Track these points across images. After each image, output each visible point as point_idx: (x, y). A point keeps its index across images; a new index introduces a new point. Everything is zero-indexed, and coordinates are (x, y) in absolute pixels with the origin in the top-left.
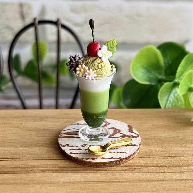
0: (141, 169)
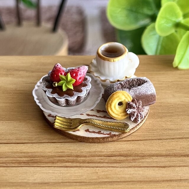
0: (141, 160)
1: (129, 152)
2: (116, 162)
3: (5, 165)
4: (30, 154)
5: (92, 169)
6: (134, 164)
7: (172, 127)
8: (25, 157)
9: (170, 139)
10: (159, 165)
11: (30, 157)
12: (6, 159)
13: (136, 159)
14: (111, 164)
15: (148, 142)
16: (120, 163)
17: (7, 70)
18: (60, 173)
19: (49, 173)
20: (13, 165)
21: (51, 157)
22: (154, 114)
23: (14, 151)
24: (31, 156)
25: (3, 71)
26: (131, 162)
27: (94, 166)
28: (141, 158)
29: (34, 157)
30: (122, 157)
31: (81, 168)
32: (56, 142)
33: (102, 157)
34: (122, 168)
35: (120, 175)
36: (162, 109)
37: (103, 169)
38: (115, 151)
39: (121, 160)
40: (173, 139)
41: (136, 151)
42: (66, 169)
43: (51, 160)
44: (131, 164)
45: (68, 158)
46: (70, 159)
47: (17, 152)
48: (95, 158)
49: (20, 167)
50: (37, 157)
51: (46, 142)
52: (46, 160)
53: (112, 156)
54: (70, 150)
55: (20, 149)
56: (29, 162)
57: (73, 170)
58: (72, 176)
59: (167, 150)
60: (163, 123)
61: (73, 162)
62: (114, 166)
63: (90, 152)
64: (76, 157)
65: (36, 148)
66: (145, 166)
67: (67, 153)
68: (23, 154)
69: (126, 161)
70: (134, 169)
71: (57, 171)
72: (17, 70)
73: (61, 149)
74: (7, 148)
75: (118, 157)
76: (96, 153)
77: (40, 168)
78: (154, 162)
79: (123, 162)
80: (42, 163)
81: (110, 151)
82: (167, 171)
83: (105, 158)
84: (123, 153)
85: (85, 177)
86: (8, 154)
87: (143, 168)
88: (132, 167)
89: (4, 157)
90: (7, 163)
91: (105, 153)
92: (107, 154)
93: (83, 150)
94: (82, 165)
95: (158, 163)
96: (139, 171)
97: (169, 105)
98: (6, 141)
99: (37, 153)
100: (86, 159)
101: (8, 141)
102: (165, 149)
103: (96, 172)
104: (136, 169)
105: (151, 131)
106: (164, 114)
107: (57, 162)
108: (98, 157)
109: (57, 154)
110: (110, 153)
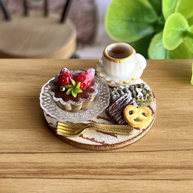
0: (154, 173)
1: (143, 164)
2: (128, 174)
3: (13, 176)
4: (40, 165)
5: (103, 181)
6: (146, 177)
7: (188, 137)
8: (34, 168)
9: (184, 150)
10: (172, 178)
11: (39, 167)
12: (15, 170)
13: (150, 171)
14: (123, 177)
15: (162, 153)
16: (133, 175)
17: (17, 74)
18: (71, 185)
19: (59, 185)
20: (22, 176)
21: (62, 168)
22: (169, 123)
23: (23, 161)
24: (41, 167)
25: (13, 75)
26: (144, 174)
27: (105, 178)
28: (155, 170)
29: (44, 168)
30: (135, 169)
31: (92, 180)
32: (66, 152)
33: (114, 169)
34: (135, 181)
35: (132, 188)
36: (178, 118)
37: (115, 181)
38: (127, 162)
39: (134, 172)
40: (188, 150)
41: (149, 163)
42: (76, 180)
43: (61, 172)
44: (144, 176)
45: (79, 169)
46: (80, 171)
47: (27, 163)
48: (107, 169)
49: (29, 179)
50: (47, 168)
51: (56, 152)
52: (56, 171)
53: (124, 168)
54: (80, 160)
55: (29, 159)
56: (38, 173)
57: (84, 182)
58: (82, 188)
59: (181, 162)
60: (178, 132)
61: (84, 173)
62: (127, 178)
63: (102, 163)
64: (87, 168)
65: (46, 158)
66: (159, 178)
67: (78, 164)
68: (33, 165)
69: (138, 173)
70: (147, 182)
71: (68, 183)
72: (27, 74)
73: (71, 160)
74: (16, 157)
75: (131, 169)
76: (108, 164)
77: (49, 179)
78: (167, 174)
79: (135, 175)
80: (52, 175)
81: (122, 162)
82: (181, 184)
83: (117, 169)
84: (135, 164)
85: (95, 189)
86: (17, 164)
87: (156, 181)
88: (145, 180)
89: (13, 167)
90: (15, 174)
91: (117, 164)
92: (119, 166)
93: (95, 161)
94: (93, 177)
95: (172, 176)
96: (152, 184)
97: (184, 113)
98: (15, 150)
99: (46, 164)
100: (97, 170)
101: (17, 150)
102: (180, 161)
103: (107, 185)
104: (149, 181)
105: (165, 142)
106: (179, 124)
107: (68, 174)
108: (110, 168)
109: (67, 165)
110: (123, 164)
